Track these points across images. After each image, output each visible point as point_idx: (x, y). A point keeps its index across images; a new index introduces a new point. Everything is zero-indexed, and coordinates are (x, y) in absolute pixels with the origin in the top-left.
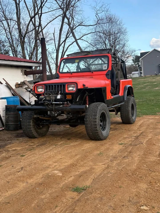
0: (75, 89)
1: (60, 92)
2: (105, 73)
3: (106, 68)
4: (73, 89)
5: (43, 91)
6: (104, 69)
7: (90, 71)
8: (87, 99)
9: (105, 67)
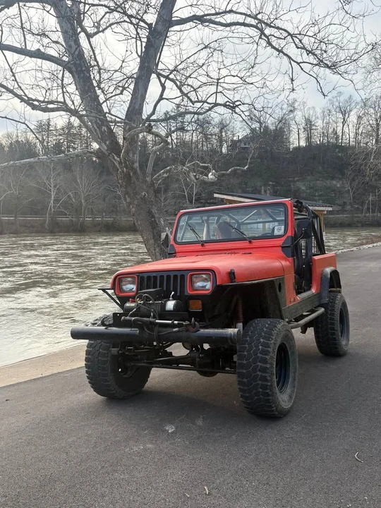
0: (209, 285)
1: (173, 293)
2: (280, 242)
3: (282, 232)
4: (205, 286)
5: (134, 289)
6: (276, 233)
7: (245, 239)
8: (240, 310)
9: (279, 230)
